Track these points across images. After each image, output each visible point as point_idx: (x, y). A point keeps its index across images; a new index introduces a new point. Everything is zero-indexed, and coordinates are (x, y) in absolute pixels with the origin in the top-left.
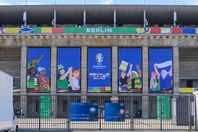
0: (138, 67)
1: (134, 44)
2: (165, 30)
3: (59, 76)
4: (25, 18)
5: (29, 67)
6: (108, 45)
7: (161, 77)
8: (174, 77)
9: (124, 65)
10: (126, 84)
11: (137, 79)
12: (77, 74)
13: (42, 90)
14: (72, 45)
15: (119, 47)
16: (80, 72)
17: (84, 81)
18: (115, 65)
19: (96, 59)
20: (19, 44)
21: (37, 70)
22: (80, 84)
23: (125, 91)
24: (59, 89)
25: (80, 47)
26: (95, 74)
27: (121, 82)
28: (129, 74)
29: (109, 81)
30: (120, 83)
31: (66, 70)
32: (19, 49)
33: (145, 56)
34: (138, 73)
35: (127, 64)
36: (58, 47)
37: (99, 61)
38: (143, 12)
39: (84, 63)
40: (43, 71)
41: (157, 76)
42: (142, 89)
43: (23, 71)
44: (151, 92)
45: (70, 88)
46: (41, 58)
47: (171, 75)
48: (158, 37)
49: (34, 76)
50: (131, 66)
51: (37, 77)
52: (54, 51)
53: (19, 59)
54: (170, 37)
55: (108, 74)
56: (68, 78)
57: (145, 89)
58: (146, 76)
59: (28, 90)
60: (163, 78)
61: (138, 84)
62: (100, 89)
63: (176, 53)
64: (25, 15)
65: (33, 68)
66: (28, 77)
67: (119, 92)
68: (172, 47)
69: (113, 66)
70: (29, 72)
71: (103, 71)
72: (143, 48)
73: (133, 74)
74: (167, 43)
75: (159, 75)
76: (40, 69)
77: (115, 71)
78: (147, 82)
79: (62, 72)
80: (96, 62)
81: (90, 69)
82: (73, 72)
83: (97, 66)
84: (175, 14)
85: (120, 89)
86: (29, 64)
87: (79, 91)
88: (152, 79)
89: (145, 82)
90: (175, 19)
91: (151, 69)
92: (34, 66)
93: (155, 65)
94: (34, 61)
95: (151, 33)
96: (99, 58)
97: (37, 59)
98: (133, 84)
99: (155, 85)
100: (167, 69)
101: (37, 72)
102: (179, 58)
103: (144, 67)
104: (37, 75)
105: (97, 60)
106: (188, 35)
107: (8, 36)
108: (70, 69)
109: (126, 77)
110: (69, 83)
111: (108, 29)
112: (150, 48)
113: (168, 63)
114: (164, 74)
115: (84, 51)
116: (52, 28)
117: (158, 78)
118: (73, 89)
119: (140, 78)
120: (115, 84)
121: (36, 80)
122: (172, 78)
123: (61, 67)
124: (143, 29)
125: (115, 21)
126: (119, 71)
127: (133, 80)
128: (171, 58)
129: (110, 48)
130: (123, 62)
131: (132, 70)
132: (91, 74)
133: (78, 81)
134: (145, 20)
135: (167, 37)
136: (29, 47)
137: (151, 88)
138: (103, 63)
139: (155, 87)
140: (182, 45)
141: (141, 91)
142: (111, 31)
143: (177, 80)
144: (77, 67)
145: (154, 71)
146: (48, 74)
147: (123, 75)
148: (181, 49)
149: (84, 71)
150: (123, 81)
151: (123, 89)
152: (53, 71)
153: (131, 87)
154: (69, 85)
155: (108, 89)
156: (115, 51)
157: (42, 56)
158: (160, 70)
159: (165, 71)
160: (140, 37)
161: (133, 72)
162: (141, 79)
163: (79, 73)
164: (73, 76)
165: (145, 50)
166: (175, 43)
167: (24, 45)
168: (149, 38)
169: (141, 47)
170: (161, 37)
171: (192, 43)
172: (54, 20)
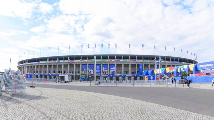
0: (107, 69)
1: (106, 64)
2: (113, 60)
3: (89, 71)
4: (81, 58)
9: (104, 69)
12: (93, 71)
13: (85, 74)
14: (92, 64)
15: (103, 64)
18: (101, 68)
24: (89, 74)
28: (105, 71)
29: (100, 72)
31: (90, 70)
32: (80, 65)
33: (109, 66)
38: (108, 56)
43: (81, 70)
49: (83, 71)
52: (88, 65)
53: (80, 67)
58: (109, 71)
59: (82, 74)
62: (98, 74)
63: (116, 66)
64: (81, 57)
70: (82, 70)
71: (99, 70)
76: (84, 69)
79: (89, 70)
84: (116, 56)
85: (103, 74)
86: (82, 68)
87: (93, 75)
89: (109, 73)
91: (110, 69)
96: (98, 67)
98: (106, 73)
99: (111, 73)
100: (114, 69)
103: (108, 69)
106: (118, 61)
108: (91, 69)
109: (104, 71)
111: (100, 60)
112: (110, 64)
113: (114, 68)
114: (113, 71)
115: (94, 65)
116: (87, 60)
124: (108, 60)
125: (102, 58)
126: (102, 70)
127: (106, 72)
129: (100, 64)
134: (109, 58)
136: (82, 64)
138: (99, 68)
143: (116, 72)
144: (93, 69)
148: (117, 65)
150: (104, 72)
152: (87, 70)
155: (100, 74)
156: (101, 65)
157: (85, 66)
158: (112, 70)
160: (107, 62)
162: (108, 72)
165: (109, 65)
166: (115, 63)
167: (81, 64)
168: (109, 62)
169: (108, 64)
170: (112, 62)
171: (120, 63)
172: (88, 58)
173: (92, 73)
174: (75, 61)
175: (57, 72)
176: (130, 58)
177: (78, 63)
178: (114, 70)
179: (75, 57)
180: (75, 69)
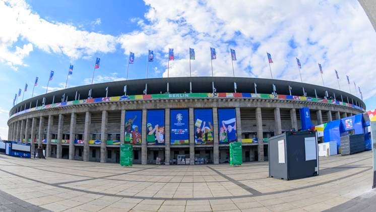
0: (210, 123)
1: (206, 106)
2: (230, 95)
3: (148, 132)
4: (125, 90)
5: (126, 126)
6: (185, 106)
7: (228, 131)
8: (238, 131)
9: (199, 123)
10: (201, 137)
11: (209, 133)
12: (162, 130)
13: (135, 143)
14: (158, 108)
15: (195, 109)
16: (164, 128)
17: (168, 135)
18: (192, 122)
19: (177, 118)
20: (120, 109)
21: (132, 127)
22: (164, 137)
23: (200, 143)
24: (148, 142)
25: (164, 109)
26: (176, 130)
27: (197, 136)
28: (203, 129)
29: (187, 136)
30: (196, 137)
31: (153, 127)
32: (120, 111)
33: (215, 115)
34: (209, 127)
35: (201, 121)
36: (148, 110)
37: (179, 120)
38: (212, 82)
39: (167, 121)
40: (136, 128)
41: (224, 131)
42: (213, 141)
43: (122, 128)
44: (220, 143)
45: (157, 141)
46: (135, 119)
47: (235, 129)
48: (224, 100)
49: (130, 132)
50: (205, 123)
51: (132, 133)
52: (145, 113)
54: (233, 100)
55: (186, 130)
56: (155, 133)
57: (216, 141)
58: (216, 131)
59: (126, 143)
60: (230, 132)
61: (210, 137)
62: (180, 142)
63: (238, 112)
64: (125, 87)
65: (129, 126)
66: (126, 133)
67: (195, 144)
68: (234, 108)
69: (190, 123)
70: (126, 129)
71: (183, 127)
72: (213, 109)
73: (206, 129)
74: (231, 105)
75: (226, 129)
76: (134, 127)
77: (192, 127)
78: (217, 135)
79: (150, 129)
80: (177, 121)
81: (172, 126)
82: (159, 128)
83: (178, 124)
84: (235, 84)
85: (196, 142)
86: (126, 124)
87: (163, 144)
88: (221, 134)
89: (216, 136)
90: (236, 87)
91: (220, 125)
92: (129, 124)
93: (223, 121)
94: (130, 121)
95: (219, 97)
96: (179, 117)
97: (132, 119)
98: (206, 137)
99: (223, 138)
100: (232, 124)
101: (132, 129)
102: (241, 115)
103: (214, 123)
104: (132, 131)
106: (246, 98)
107: (112, 103)
108: (157, 126)
109: (201, 132)
110: (156, 137)
111: (186, 95)
112: (218, 108)
113: (233, 120)
114: (230, 129)
115: (168, 112)
116: (143, 96)
117: (226, 132)
118: (159, 142)
119: (211, 132)
120: (192, 138)
121: (131, 135)
122: (236, 131)
123: (149, 125)
124: (212, 94)
125: (191, 89)
126: (195, 128)
127: (206, 134)
128: (234, 116)
129: (188, 109)
130: (198, 120)
131: (205, 126)
132: (173, 130)
133: (162, 135)
134: (214, 88)
135: (231, 100)
136: (127, 110)
137: (220, 140)
138: (182, 121)
139: (223, 139)
140: (242, 106)
141: (212, 143)
142: (188, 96)
143: (240, 133)
144: (162, 124)
145: (222, 126)
147: (198, 131)
148: (242, 110)
149: (167, 127)
150: (199, 135)
151: (198, 141)
152: (144, 128)
153: (204, 139)
154: (156, 139)
155: (186, 141)
156: (191, 111)
157: (136, 116)
158: (227, 126)
159: (231, 126)
160: (210, 100)
161: (206, 127)
162: (213, 133)
163: (163, 130)
164: (159, 131)
165: (215, 110)
166: (237, 105)
167: (123, 109)
168: (217, 100)
169: (211, 108)
170: (227, 100)
171: (249, 105)
172: (146, 90)
173: (160, 138)
174: (107, 100)
175: (58, 137)
176: (275, 89)
177: (113, 108)
179: (107, 89)
180: (106, 126)
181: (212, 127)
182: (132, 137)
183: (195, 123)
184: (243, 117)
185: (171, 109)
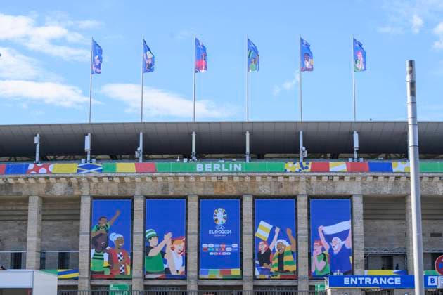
0: (289, 232)
1: (282, 192)
2: (338, 167)
3: (147, 249)
4: (88, 146)
5: (95, 233)
6: (235, 193)
7: (331, 250)
8: (355, 251)
9: (264, 229)
10: (269, 263)
11: (288, 254)
12: (179, 246)
13: (117, 275)
14: (171, 194)
15: (255, 198)
16: (186, 242)
17: (193, 257)
18: (248, 228)
19: (215, 218)
20: (76, 193)
21: (108, 239)
22: (185, 263)
23: (267, 277)
24: (148, 273)
25: (185, 198)
26: (211, 246)
27: (258, 260)
28: (274, 244)
29: (237, 260)
30: (257, 262)
31: (160, 239)
32: (77, 200)
33: (302, 212)
34: (290, 244)
35: (270, 227)
36: (147, 197)
37: (219, 222)
38: (299, 133)
39: (193, 225)
40: (118, 240)
41: (323, 249)
42: (296, 272)
43: (84, 241)
44: (313, 277)
45: (168, 270)
46: (115, 217)
47: (349, 246)
48: (324, 179)
49: (104, 249)
50: (277, 230)
51: (109, 252)
52: (139, 204)
53: (76, 217)
54: (347, 179)
55: (235, 246)
56: (163, 253)
57: (303, 272)
58: (303, 249)
59: (93, 275)
60: (336, 253)
61: (290, 263)
62: (221, 272)
63: (358, 206)
64: (88, 139)
65: (101, 234)
66: (93, 251)
67: (255, 278)
68: (350, 197)
69: (244, 231)
70: (94, 242)
71: (227, 240)
72: (299, 198)
73: (280, 245)
74: (341, 188)
75: (327, 247)
76: (114, 237)
77: (247, 240)
78: (306, 260)
79: (153, 242)
80: (213, 225)
81: (203, 237)
82: (173, 241)
83: (216, 232)
84: (356, 136)
85: (257, 273)
87: (184, 277)
88: (315, 254)
89: (303, 260)
90: (356, 145)
91: (313, 236)
92: (102, 231)
93: (321, 228)
94: (103, 223)
95: (312, 171)
96: (220, 216)
98: (281, 264)
99: (319, 265)
100: (342, 236)
101: (108, 242)
102: (364, 214)
103: (300, 231)
104: (108, 248)
105: (217, 220)
106: (378, 174)
107: (57, 178)
108: (168, 237)
110: (165, 262)
111: (236, 165)
112: (310, 198)
113: (344, 226)
114: (337, 245)
115: (193, 204)
116: (136, 165)
117: (326, 252)
118: (174, 273)
119: (293, 253)
120: (248, 265)
121: (106, 256)
122: (351, 252)
123: (150, 232)
124: (297, 165)
125: (248, 149)
126: (256, 241)
127: (281, 257)
128: (349, 216)
129: (240, 198)
130: (262, 223)
132: (205, 246)
133: (181, 257)
134: (302, 148)
135: (342, 178)
136: (94, 198)
137: (313, 270)
138: (226, 226)
139: (320, 269)
140: (368, 193)
141: (295, 277)
142: (240, 169)
143: (360, 255)
144: (181, 233)
145: (319, 239)
146: (128, 245)
147: (262, 248)
148: (366, 200)
149: (193, 240)
151: (262, 272)
152: (138, 241)
153: (276, 268)
154: (165, 266)
155: (235, 272)
156: (248, 203)
157: (118, 213)
158: (329, 238)
159: (339, 240)
160: (292, 179)
161: (280, 241)
162: (295, 254)
163: (183, 244)
164: (173, 249)
165: (302, 202)
166: (356, 189)
167: (86, 193)
168: (308, 180)
169: (294, 197)
170: (331, 179)
171: (387, 190)
172: (140, 149)
174: (42, 172)
177: (59, 190)
178: (348, 245)
179: (37, 140)
180: (41, 234)
181: (293, 241)
182: (110, 261)
183: (255, 230)
184: (369, 215)
185: (201, 198)
